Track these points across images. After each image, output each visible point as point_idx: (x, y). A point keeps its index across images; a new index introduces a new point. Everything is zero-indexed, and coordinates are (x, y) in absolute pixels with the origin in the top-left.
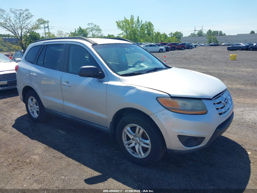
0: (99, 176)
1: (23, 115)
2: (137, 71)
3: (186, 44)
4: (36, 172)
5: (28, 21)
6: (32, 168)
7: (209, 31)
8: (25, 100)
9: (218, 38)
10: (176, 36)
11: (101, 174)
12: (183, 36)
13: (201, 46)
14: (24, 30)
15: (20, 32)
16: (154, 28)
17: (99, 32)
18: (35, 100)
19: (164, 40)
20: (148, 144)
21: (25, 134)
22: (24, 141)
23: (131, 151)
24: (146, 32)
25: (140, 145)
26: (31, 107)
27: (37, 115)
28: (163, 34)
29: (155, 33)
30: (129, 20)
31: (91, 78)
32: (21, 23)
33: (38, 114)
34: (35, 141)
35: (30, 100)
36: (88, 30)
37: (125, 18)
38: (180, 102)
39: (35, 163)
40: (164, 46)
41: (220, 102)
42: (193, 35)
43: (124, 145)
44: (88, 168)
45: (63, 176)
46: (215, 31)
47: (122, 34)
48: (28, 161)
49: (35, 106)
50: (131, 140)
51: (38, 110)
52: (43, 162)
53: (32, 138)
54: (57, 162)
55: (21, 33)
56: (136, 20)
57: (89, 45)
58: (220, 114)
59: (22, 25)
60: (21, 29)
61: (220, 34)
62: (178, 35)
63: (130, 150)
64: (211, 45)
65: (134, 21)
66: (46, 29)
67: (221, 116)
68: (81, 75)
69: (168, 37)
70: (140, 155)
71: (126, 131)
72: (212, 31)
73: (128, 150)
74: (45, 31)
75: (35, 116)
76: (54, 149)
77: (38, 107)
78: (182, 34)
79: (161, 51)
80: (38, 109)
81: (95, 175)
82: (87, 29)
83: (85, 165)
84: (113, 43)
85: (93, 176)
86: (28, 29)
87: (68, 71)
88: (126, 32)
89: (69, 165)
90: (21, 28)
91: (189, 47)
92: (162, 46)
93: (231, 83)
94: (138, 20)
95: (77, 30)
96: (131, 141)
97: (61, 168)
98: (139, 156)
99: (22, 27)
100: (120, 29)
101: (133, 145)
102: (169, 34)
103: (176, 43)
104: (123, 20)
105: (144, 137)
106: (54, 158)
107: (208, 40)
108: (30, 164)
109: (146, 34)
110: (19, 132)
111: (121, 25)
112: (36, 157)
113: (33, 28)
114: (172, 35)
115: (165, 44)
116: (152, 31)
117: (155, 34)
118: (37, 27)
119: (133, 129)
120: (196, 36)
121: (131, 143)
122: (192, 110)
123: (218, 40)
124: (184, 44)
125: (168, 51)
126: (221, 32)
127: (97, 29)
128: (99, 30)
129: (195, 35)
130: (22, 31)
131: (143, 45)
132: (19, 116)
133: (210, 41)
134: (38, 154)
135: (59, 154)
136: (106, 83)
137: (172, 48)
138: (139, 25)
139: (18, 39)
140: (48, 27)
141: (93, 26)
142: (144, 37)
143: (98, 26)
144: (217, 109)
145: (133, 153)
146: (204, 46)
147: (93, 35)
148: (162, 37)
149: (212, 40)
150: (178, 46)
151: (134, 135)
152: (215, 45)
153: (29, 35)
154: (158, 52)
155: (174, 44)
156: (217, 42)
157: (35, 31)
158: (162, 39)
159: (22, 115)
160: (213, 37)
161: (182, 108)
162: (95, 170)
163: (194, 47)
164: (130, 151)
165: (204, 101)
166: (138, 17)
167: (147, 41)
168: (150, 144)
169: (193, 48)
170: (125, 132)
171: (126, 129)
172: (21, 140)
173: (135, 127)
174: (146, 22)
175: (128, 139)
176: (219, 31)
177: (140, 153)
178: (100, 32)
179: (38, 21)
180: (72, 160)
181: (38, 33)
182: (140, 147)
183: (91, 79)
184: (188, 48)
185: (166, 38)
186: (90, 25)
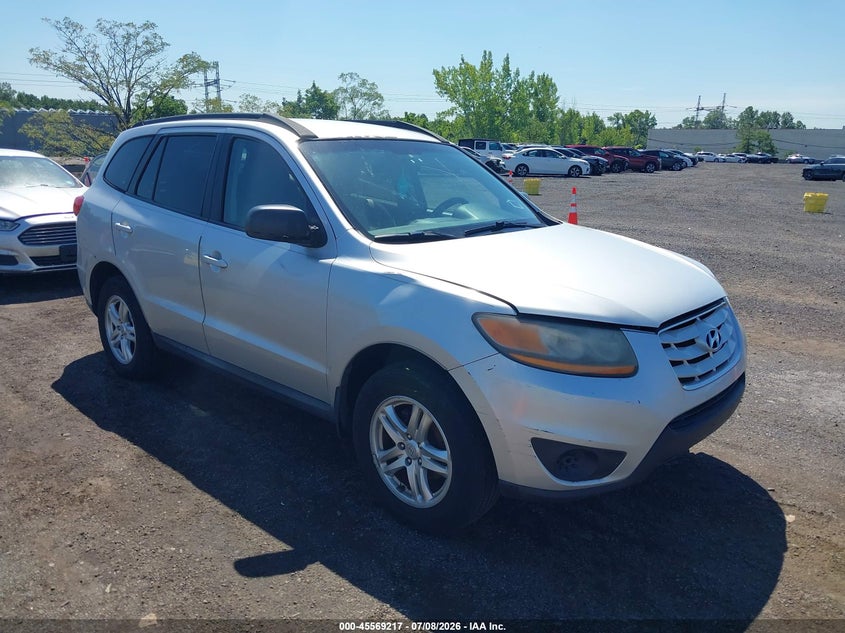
0: (285, 553)
1: (93, 352)
2: (433, 231)
3: (661, 154)
4: (94, 527)
5: (150, 62)
6: (84, 514)
7: (746, 111)
8: (98, 308)
9: (777, 136)
10: (632, 125)
11: (289, 548)
12: (656, 127)
13: (717, 160)
14: (138, 90)
15: (123, 95)
16: (557, 94)
17: (374, 104)
18: (125, 308)
19: (593, 138)
20: (443, 464)
21: (84, 410)
22: (80, 433)
23: (395, 483)
24: (531, 108)
25: (420, 464)
26: (114, 327)
27: (131, 356)
28: (588, 118)
29: (562, 111)
30: (478, 68)
31: (286, 246)
32: (130, 66)
33: (132, 353)
34: (112, 434)
35: (111, 307)
36: (341, 96)
37: (463, 60)
38: (547, 334)
39: (97, 500)
40: (587, 157)
41: (692, 342)
42: (691, 124)
43: (375, 461)
44: (255, 527)
45: (172, 544)
46: (768, 113)
47: (450, 112)
48: (77, 491)
49: (125, 325)
50: (396, 447)
51: (134, 339)
52: (122, 499)
53: (104, 423)
54: (164, 502)
55: (129, 97)
56: (500, 69)
57: (290, 141)
58: (684, 381)
59: (131, 71)
60: (128, 86)
61: (785, 123)
62: (639, 123)
63: (392, 480)
64: (751, 161)
65: (493, 70)
66: (210, 88)
67: (685, 387)
68: (254, 233)
69: (605, 129)
70: (419, 497)
71: (381, 416)
72: (757, 111)
73: (387, 479)
74: (207, 94)
75: (123, 358)
76: (164, 462)
77: (133, 329)
78: (653, 119)
79: (574, 172)
80: (132, 334)
81: (271, 550)
82: (336, 92)
83: (248, 519)
84: (371, 136)
85: (263, 552)
86: (150, 87)
87: (221, 220)
88: (465, 107)
89: (197, 514)
90: (128, 82)
91: (673, 164)
92: (579, 155)
93: (789, 287)
94: (506, 69)
95: (303, 95)
96: (396, 450)
97: (172, 521)
98: (417, 501)
99: (133, 80)
100: (446, 96)
101: (400, 463)
102: (610, 119)
103: (628, 150)
104: (457, 67)
105: (433, 438)
106: (156, 490)
107: (740, 142)
108: (81, 502)
109: (530, 115)
110: (68, 405)
111: (450, 81)
112: (104, 483)
113: (165, 85)
114: (620, 122)
115: (590, 151)
116: (552, 105)
117: (561, 115)
118: (179, 81)
119: (403, 413)
120: (702, 128)
121: (396, 458)
122: (585, 360)
123: (776, 144)
124: (656, 153)
125: (599, 174)
126: (788, 118)
127: (370, 95)
128: (374, 96)
129: (698, 122)
130: (129, 91)
131: (515, 152)
132: (79, 355)
133: (748, 145)
134: (111, 475)
135: (176, 479)
136: (329, 261)
137: (613, 163)
138: (509, 86)
139: (118, 116)
140: (217, 82)
141: (355, 84)
142: (524, 125)
143: (373, 84)
144: (674, 364)
145: (401, 489)
146: (724, 161)
147: (355, 112)
148: (586, 126)
149: (753, 143)
150: (635, 157)
151: (405, 431)
152: (765, 161)
153: (152, 105)
154: (566, 176)
155: (621, 151)
156: (772, 151)
157: (170, 94)
158: (584, 134)
159: (89, 353)
160: (758, 132)
161: (551, 353)
162: (274, 535)
163: (690, 163)
164: (391, 482)
165: (628, 334)
166: (508, 58)
167: (532, 138)
168: (450, 464)
169: (686, 166)
170: (379, 422)
171: (383, 412)
172: (68, 428)
173: (409, 408)
174: (533, 75)
175: (388, 443)
176: (781, 114)
177: (420, 492)
178: (379, 105)
179: (182, 60)
180: (210, 499)
181: (182, 101)
182: (421, 470)
183: (284, 247)
184: (666, 168)
185: (597, 131)
186: (348, 79)
